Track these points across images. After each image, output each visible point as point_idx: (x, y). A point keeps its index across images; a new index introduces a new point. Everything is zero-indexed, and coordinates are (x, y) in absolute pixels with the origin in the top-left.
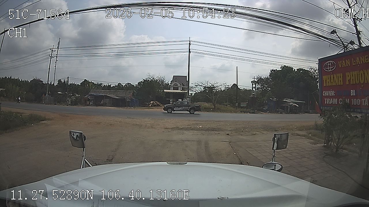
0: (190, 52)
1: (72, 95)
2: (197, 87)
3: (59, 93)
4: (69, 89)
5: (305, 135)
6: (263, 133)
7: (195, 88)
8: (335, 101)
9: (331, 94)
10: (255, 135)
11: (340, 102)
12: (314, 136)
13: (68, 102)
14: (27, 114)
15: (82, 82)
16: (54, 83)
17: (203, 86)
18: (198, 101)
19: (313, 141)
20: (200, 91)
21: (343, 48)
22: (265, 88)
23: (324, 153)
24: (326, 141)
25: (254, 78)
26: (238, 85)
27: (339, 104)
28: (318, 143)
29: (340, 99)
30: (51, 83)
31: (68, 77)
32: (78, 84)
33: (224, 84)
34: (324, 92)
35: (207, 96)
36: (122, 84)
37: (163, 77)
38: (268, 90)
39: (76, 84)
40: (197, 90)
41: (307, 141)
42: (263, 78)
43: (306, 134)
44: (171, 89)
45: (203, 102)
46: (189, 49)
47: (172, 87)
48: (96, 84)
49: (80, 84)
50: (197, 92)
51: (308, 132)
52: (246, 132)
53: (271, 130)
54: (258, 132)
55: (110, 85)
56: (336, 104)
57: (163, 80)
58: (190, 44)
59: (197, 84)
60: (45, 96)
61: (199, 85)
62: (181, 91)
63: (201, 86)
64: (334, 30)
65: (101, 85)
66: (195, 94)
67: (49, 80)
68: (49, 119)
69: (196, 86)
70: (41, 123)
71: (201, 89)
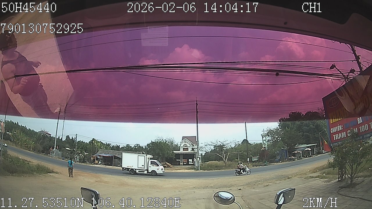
0: (197, 112)
1: (80, 152)
2: (207, 146)
3: (67, 148)
4: (77, 145)
5: (318, 176)
6: (275, 183)
7: (205, 148)
8: (344, 134)
9: (339, 129)
10: (268, 186)
11: (348, 134)
12: (328, 174)
13: (76, 159)
14: (34, 164)
15: (91, 141)
16: (62, 138)
17: (213, 145)
18: (208, 161)
19: (327, 179)
20: (210, 151)
21: (344, 79)
22: (275, 139)
23: (339, 187)
24: (340, 175)
25: (264, 131)
26: (247, 140)
27: (348, 136)
28: (332, 180)
29: (348, 132)
30: (59, 137)
31: (77, 134)
32: (87, 143)
33: (234, 141)
34: (332, 129)
35: (218, 154)
36: (131, 146)
37: (172, 139)
38: (279, 140)
39: (84, 142)
40: (207, 149)
41: (321, 181)
42: (273, 130)
43: (320, 174)
44: (180, 150)
45: (214, 161)
46: (197, 109)
47: (182, 148)
48: (104, 144)
49: (89, 142)
50: (207, 151)
51: (322, 172)
52: (258, 185)
53: (284, 179)
54: (270, 182)
55: (119, 146)
56: (345, 137)
57: (173, 142)
58: (197, 103)
59: (207, 144)
60: (53, 149)
61: (208, 144)
62: (191, 152)
63: (211, 146)
64: (333, 65)
65: (110, 145)
66: (205, 153)
67: (57, 135)
68: (56, 173)
69: (205, 145)
70: (49, 174)
71: (211, 148)
